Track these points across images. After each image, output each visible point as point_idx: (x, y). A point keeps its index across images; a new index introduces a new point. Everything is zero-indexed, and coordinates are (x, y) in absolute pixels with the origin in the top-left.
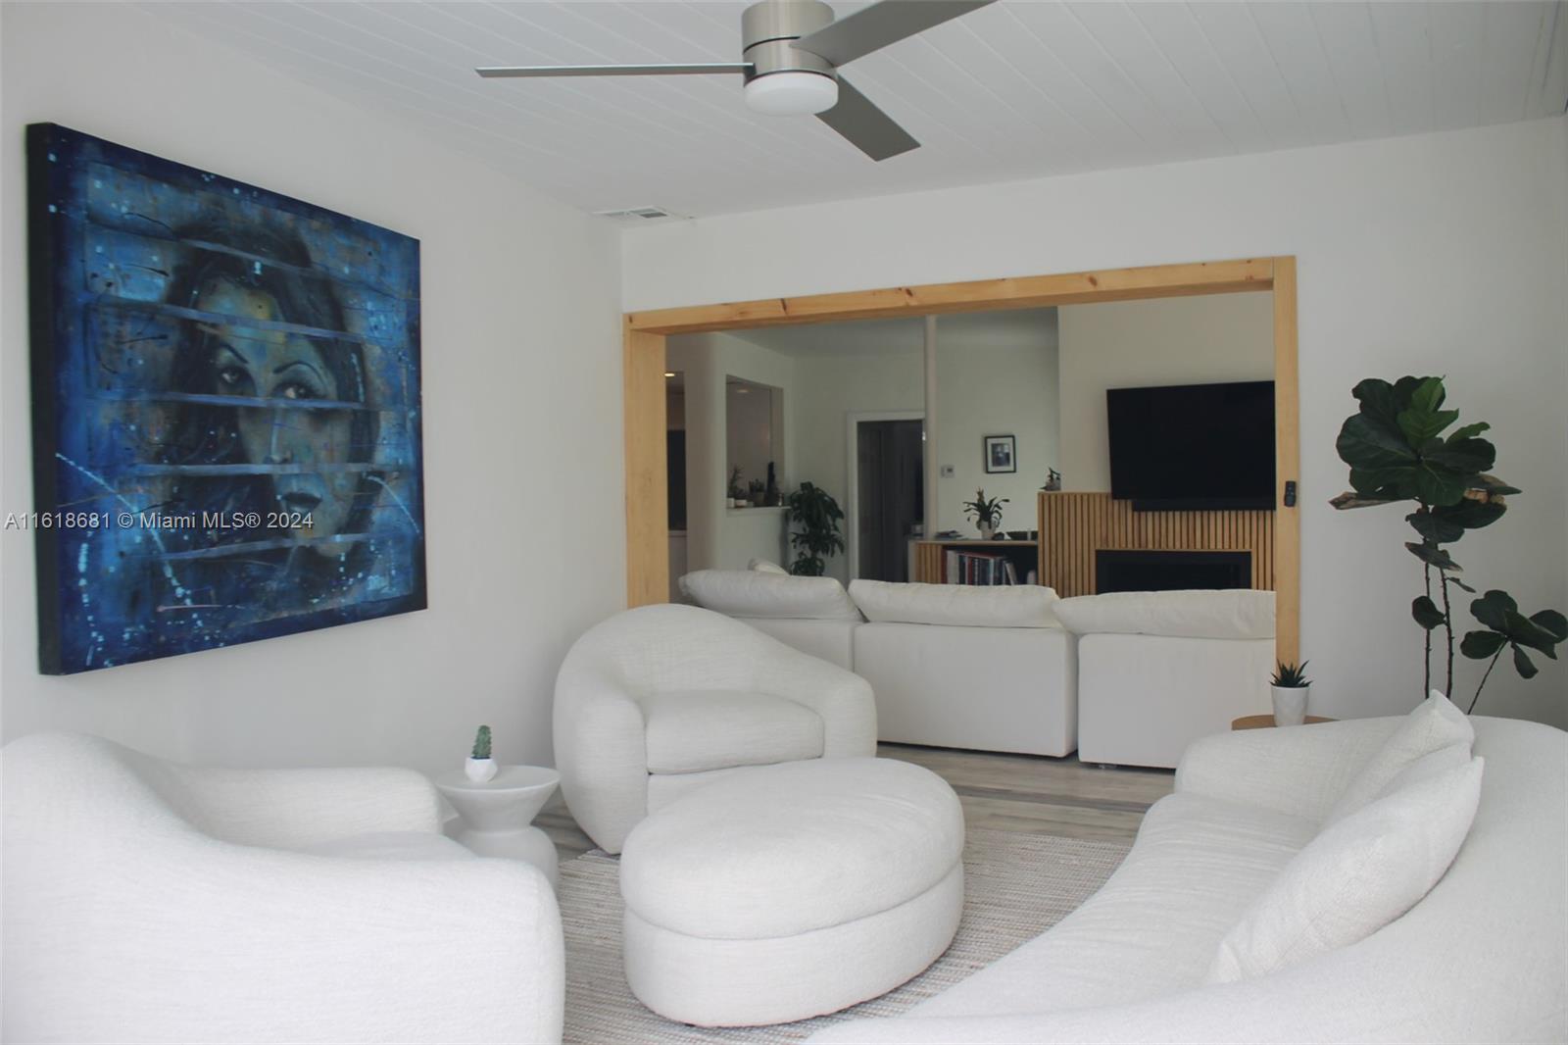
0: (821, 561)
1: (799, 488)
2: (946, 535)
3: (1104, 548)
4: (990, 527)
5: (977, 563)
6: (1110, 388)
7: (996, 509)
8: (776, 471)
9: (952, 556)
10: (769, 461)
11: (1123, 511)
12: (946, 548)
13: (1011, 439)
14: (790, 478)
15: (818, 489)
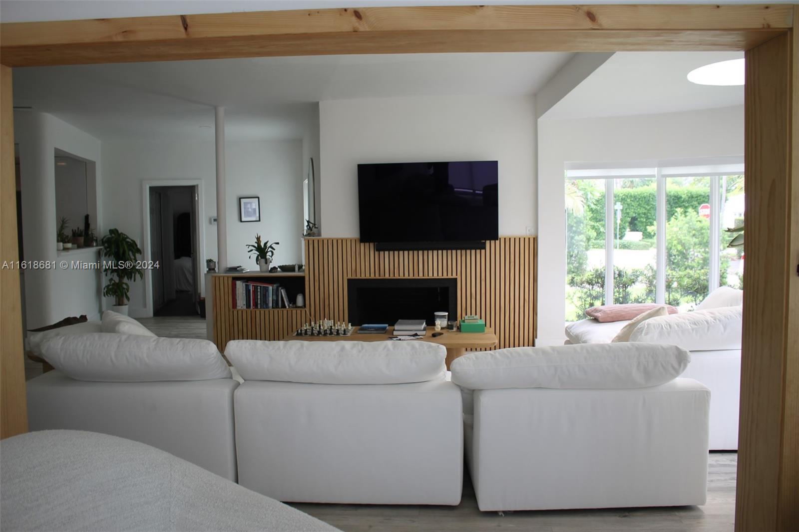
0: (126, 284)
1: (108, 233)
2: (234, 269)
3: (354, 277)
4: (266, 263)
5: (259, 290)
6: (359, 163)
7: (270, 249)
8: (90, 221)
9: (240, 285)
10: (86, 214)
11: (368, 251)
12: (235, 279)
13: (257, 199)
14: (102, 225)
15: (122, 233)
